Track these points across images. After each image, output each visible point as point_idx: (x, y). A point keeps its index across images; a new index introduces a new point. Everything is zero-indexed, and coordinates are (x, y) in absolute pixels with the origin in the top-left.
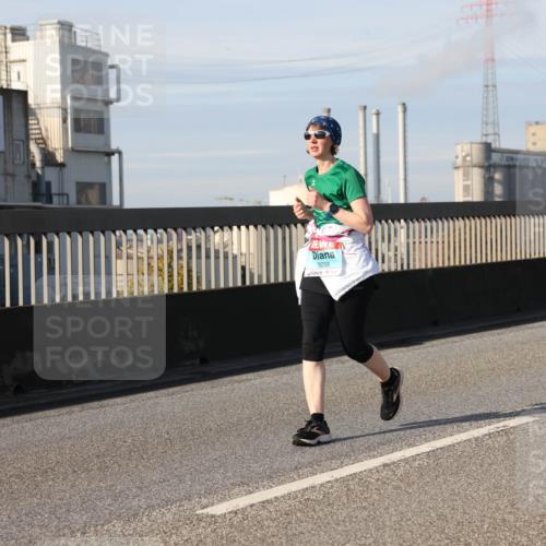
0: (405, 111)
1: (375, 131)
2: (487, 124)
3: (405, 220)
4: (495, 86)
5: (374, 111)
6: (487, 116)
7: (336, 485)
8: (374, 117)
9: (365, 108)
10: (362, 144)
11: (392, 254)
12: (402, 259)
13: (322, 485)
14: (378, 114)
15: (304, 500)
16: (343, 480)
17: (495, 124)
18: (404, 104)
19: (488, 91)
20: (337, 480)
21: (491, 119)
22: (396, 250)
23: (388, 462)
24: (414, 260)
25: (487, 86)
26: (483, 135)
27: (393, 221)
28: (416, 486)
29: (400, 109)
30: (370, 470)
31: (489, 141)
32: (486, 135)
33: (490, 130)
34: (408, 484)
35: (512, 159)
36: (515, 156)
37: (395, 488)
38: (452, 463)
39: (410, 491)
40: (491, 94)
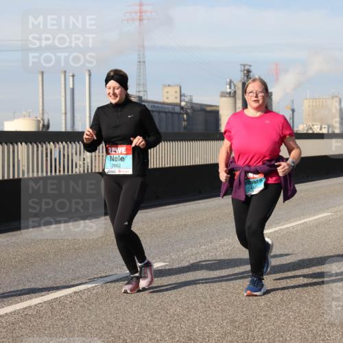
0: (90, 75)
1: (71, 86)
2: (139, 85)
4: (144, 62)
5: (71, 74)
6: (139, 80)
7: (45, 305)
8: (71, 78)
9: (65, 72)
10: (63, 94)
11: (81, 163)
12: (88, 166)
13: (36, 305)
14: (73, 76)
15: (24, 315)
16: (50, 302)
17: (144, 85)
18: (89, 71)
19: (140, 65)
20: (45, 302)
21: (142, 82)
22: (84, 160)
23: (77, 291)
24: (95, 166)
25: (140, 62)
26: (137, 91)
28: (94, 305)
29: (87, 74)
30: (66, 296)
31: (141, 95)
32: (139, 92)
33: (141, 89)
34: (89, 304)
35: (154, 107)
36: (156, 105)
37: (81, 306)
38: (116, 291)
39: (91, 308)
40: (142, 67)
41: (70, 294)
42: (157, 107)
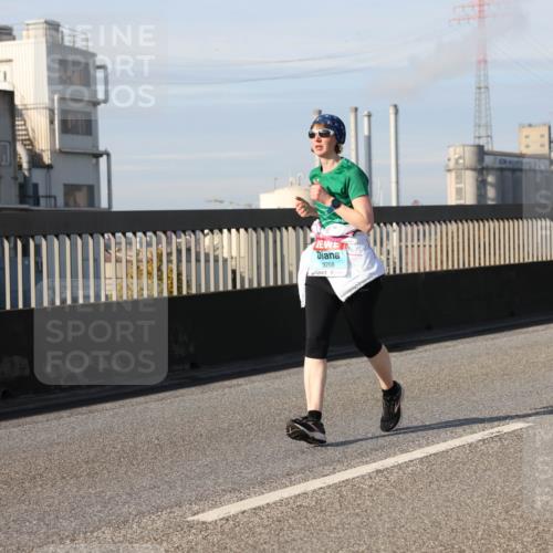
0: (397, 113)
1: (366, 133)
2: (479, 126)
3: (398, 224)
4: (487, 88)
5: (366, 113)
6: (480, 117)
7: (329, 491)
8: (366, 119)
9: (356, 109)
10: (353, 147)
11: (384, 257)
12: (395, 263)
13: (314, 491)
14: (369, 116)
15: (297, 507)
16: (337, 486)
17: (488, 126)
18: (395, 106)
19: (480, 93)
20: (329, 487)
21: (483, 122)
22: (388, 253)
23: (381, 468)
24: (407, 264)
25: (479, 88)
26: (475, 137)
27: (385, 224)
28: (409, 493)
29: (392, 110)
30: (363, 477)
31: (482, 143)
32: (479, 137)
33: (483, 132)
34: (401, 490)
35: (505, 162)
36: (508, 159)
37: (388, 494)
38: (445, 470)
39: (403, 497)
40: (483, 96)
41: (369, 474)
42: (510, 162)
